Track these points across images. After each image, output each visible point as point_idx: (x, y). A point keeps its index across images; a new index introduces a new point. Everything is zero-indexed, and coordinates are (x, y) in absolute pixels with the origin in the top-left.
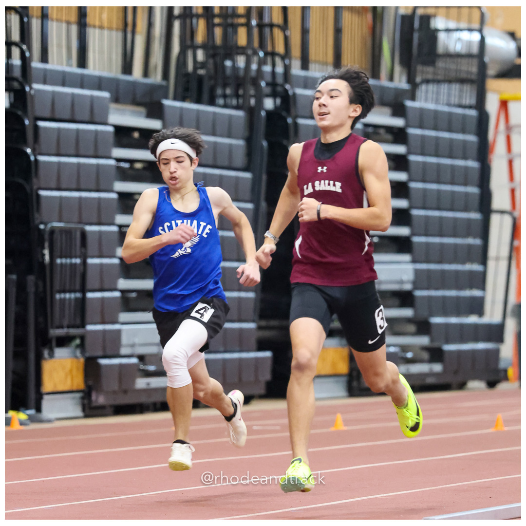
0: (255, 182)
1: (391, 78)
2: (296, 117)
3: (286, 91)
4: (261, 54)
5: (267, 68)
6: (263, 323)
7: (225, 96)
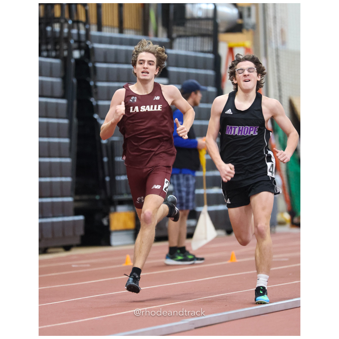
0: (69, 105)
1: (156, 35)
2: (94, 62)
3: (87, 46)
4: (70, 22)
5: (75, 31)
6: (78, 198)
7: (47, 50)
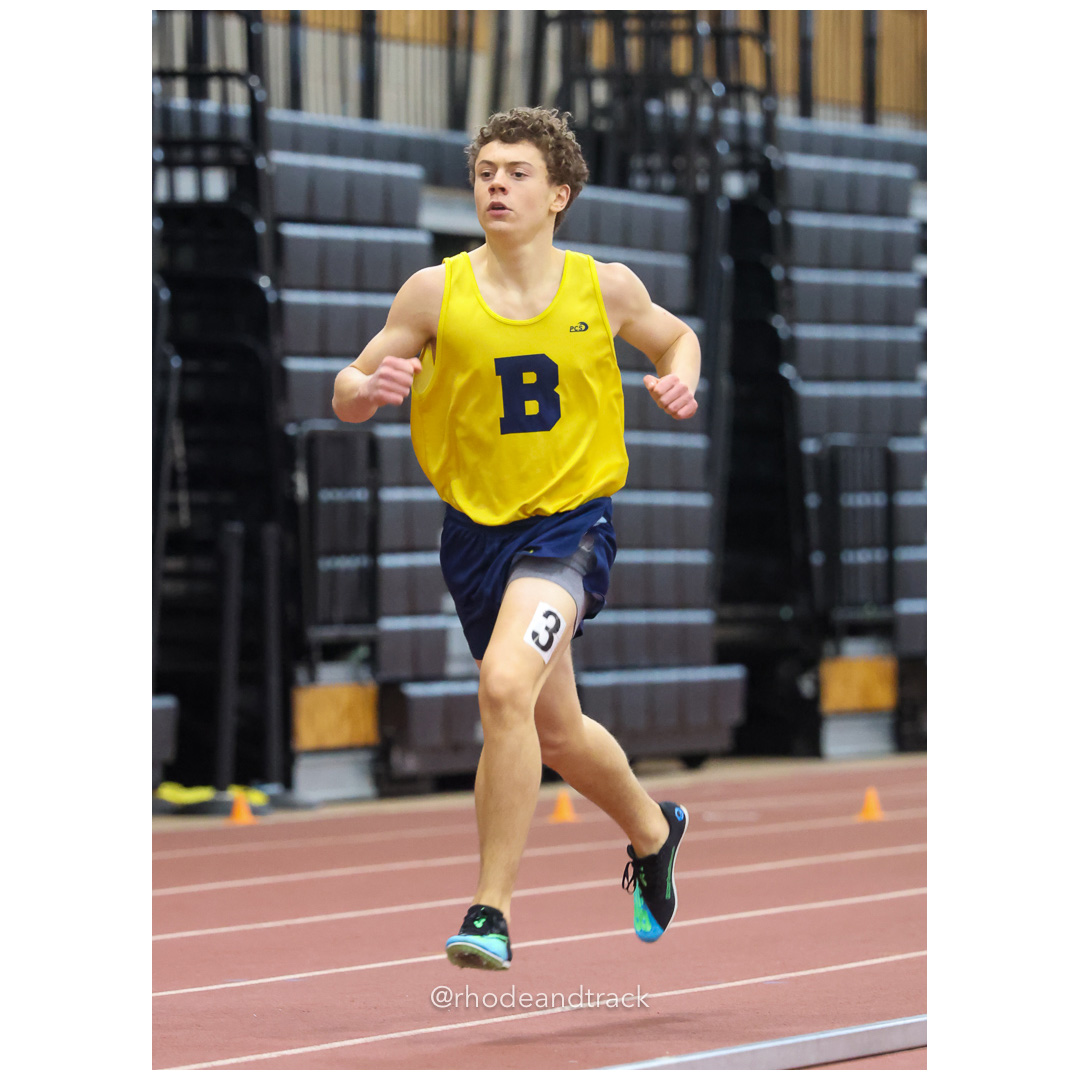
0: (710, 337)
2: (786, 210)
3: (767, 161)
4: (718, 89)
5: (730, 117)
6: (728, 611)
7: (649, 172)
